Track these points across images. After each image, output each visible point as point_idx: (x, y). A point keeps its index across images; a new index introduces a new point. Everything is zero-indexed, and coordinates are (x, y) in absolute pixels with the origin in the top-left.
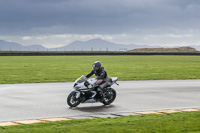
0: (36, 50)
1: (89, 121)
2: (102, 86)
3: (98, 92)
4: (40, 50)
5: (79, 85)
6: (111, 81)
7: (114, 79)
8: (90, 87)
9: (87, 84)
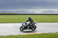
0: (33, 13)
1: (49, 34)
2: (31, 24)
3: (30, 26)
4: (34, 13)
5: (24, 24)
6: (34, 23)
7: (35, 22)
8: (27, 25)
9: (26, 24)
